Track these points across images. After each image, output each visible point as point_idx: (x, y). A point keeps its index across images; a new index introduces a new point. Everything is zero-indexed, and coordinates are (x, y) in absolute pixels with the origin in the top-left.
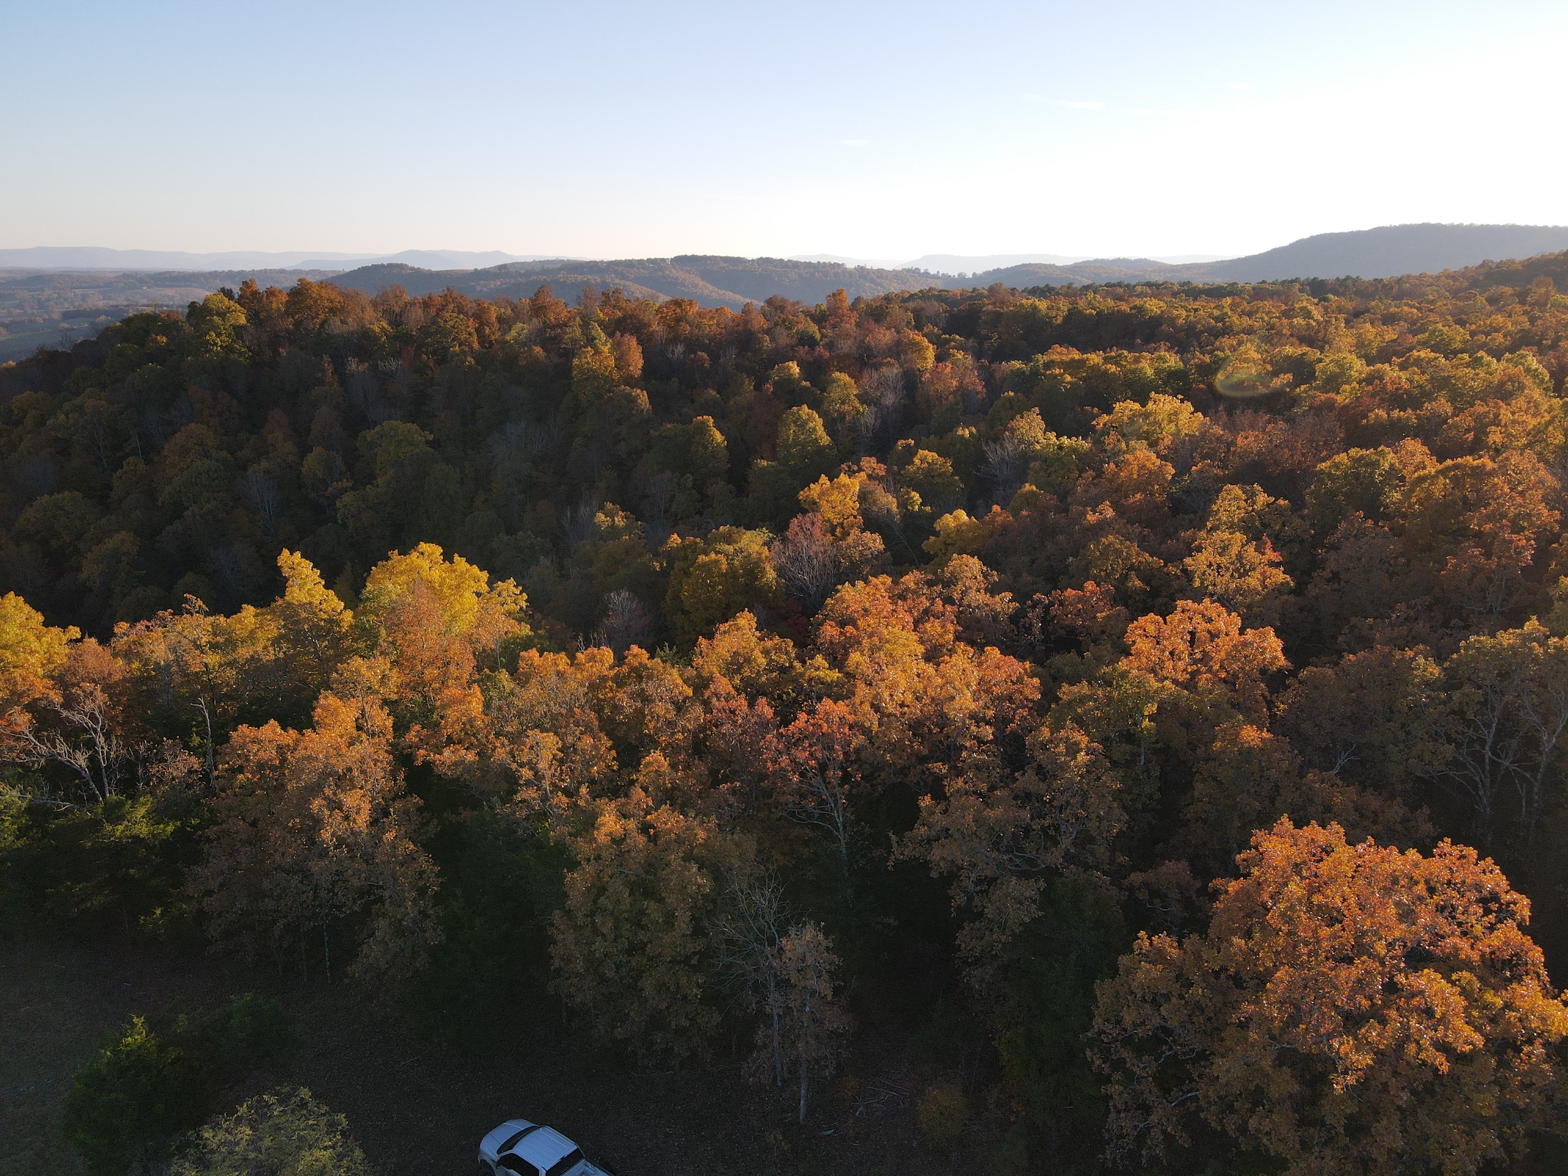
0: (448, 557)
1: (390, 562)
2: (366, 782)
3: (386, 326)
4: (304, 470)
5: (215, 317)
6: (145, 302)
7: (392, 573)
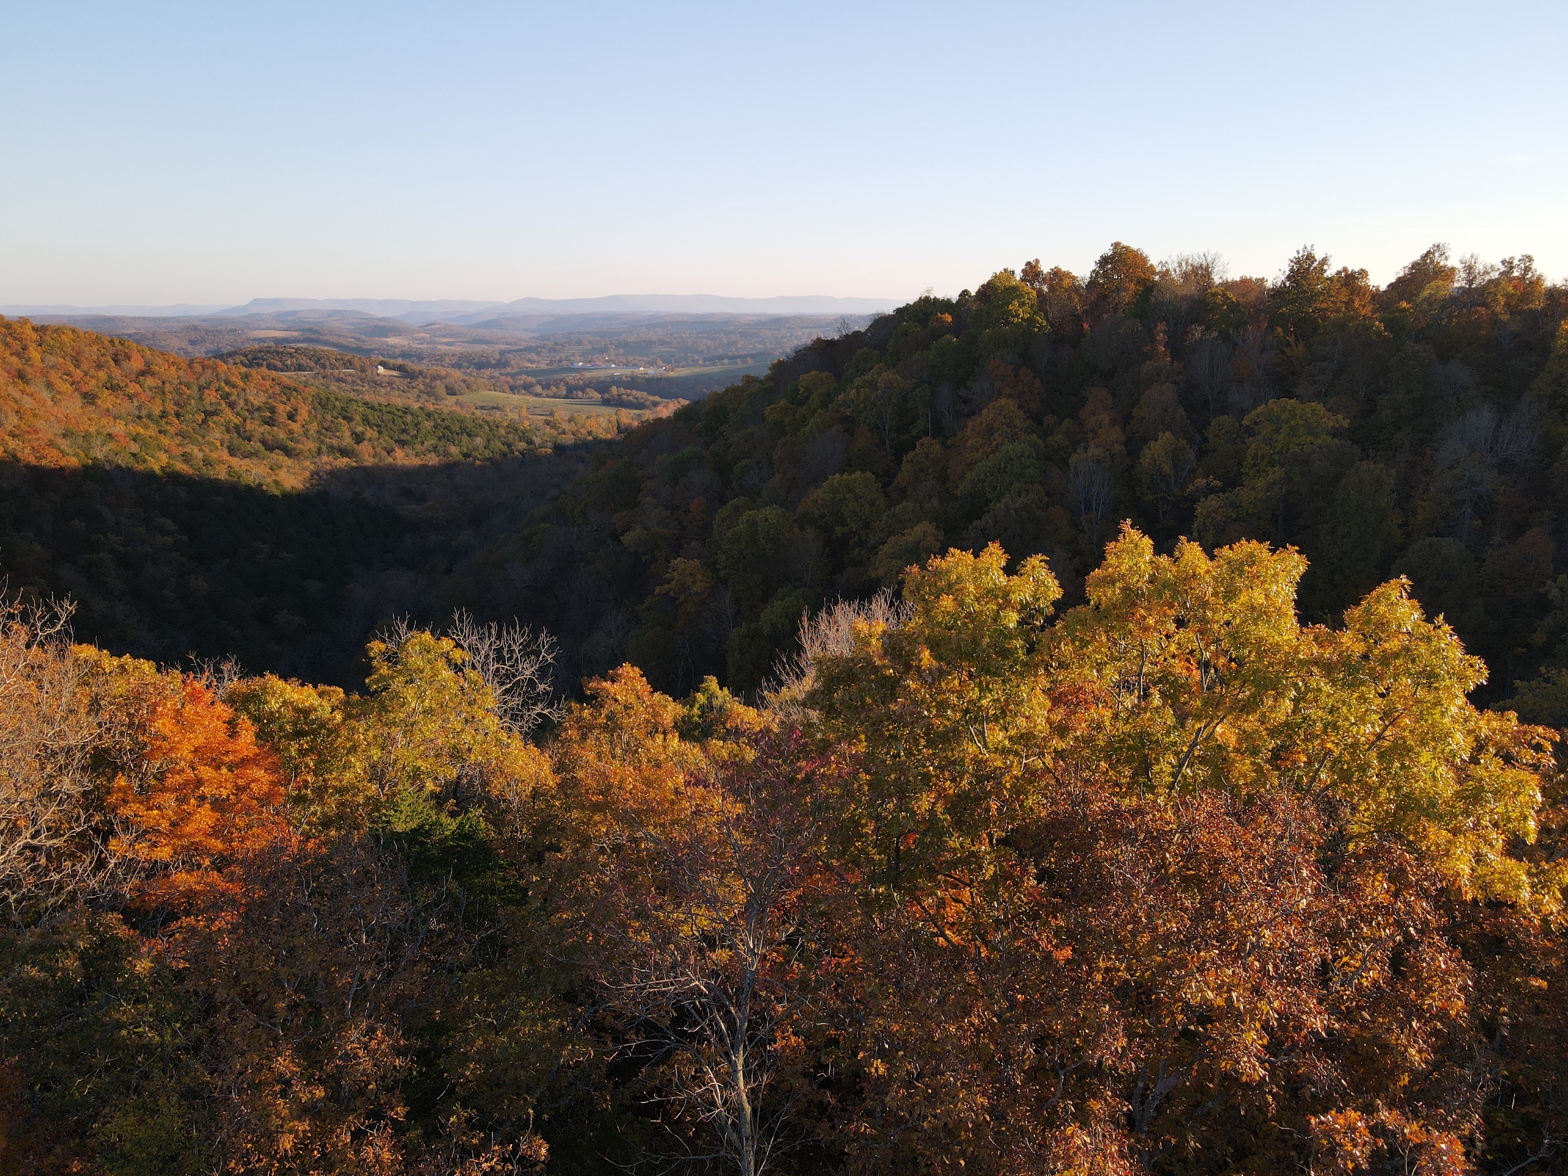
4: (1142, 463)
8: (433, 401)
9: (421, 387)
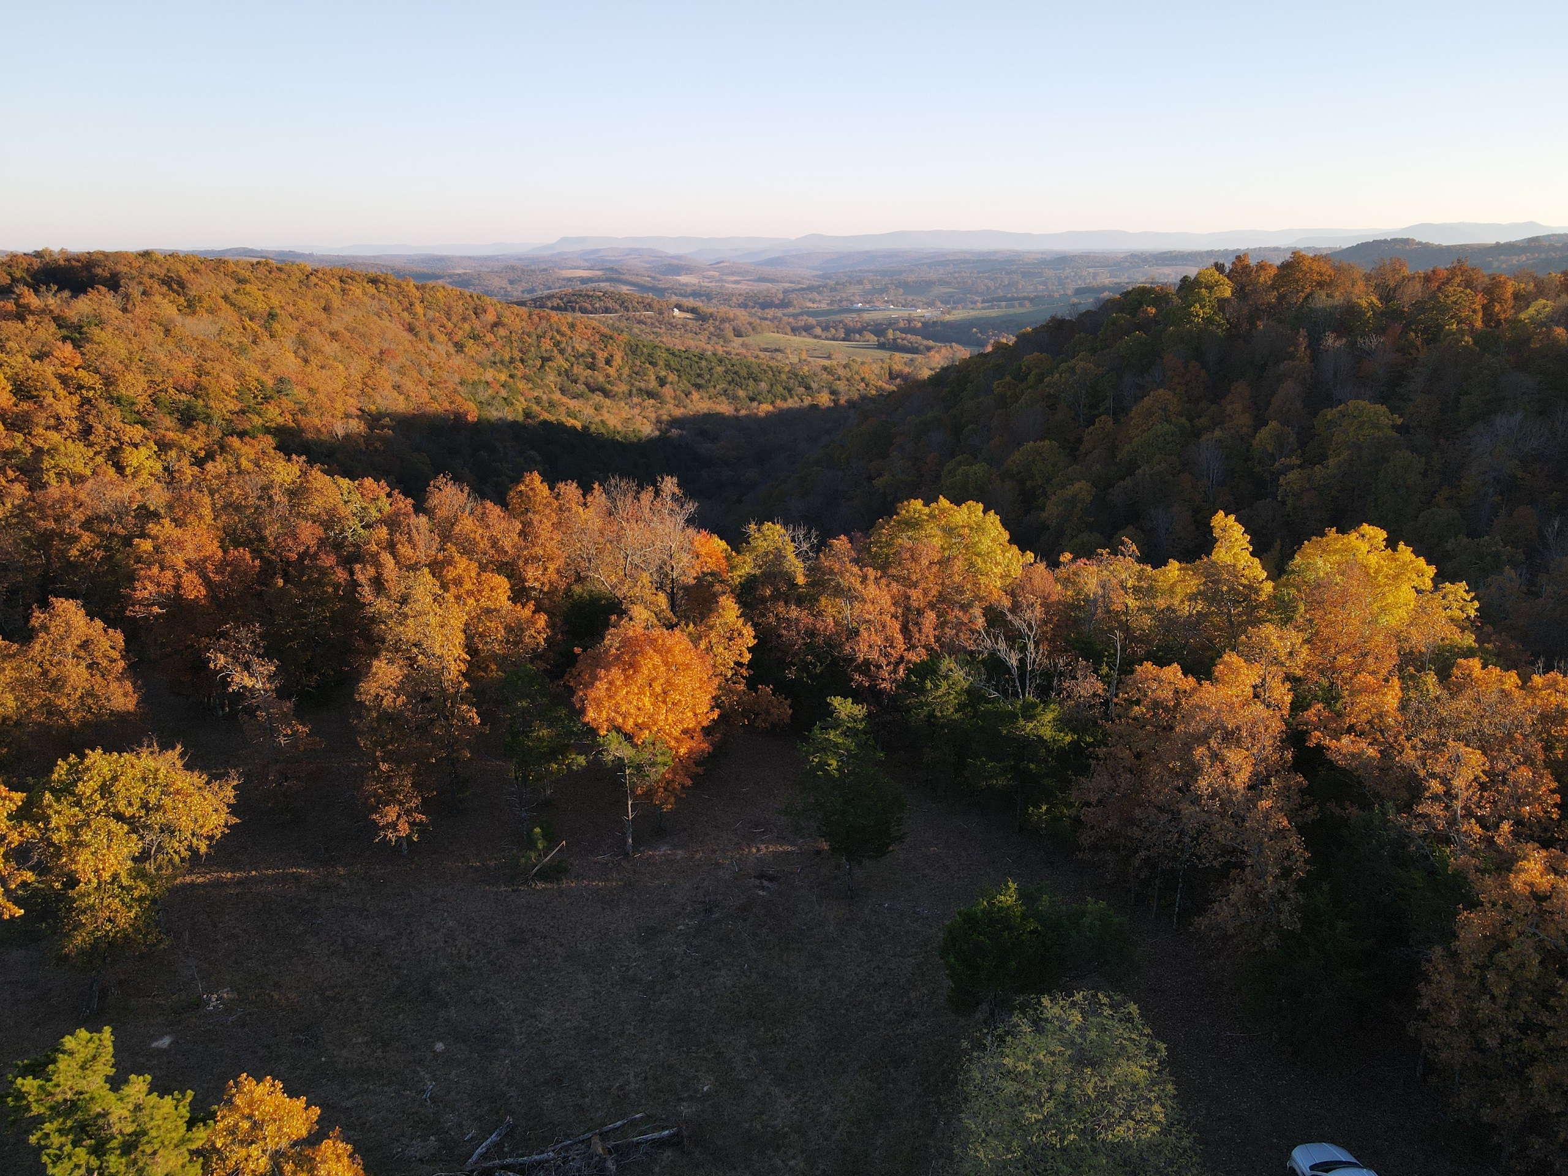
0: (1391, 544)
1: (1325, 539)
2: (1253, 745)
3: (1375, 301)
4: (1255, 442)
5: (1203, 290)
6: (1143, 279)
7: (1324, 551)
8: (722, 343)
9: (712, 329)
